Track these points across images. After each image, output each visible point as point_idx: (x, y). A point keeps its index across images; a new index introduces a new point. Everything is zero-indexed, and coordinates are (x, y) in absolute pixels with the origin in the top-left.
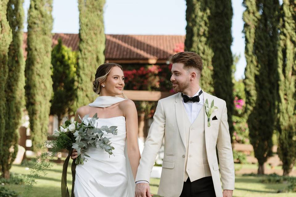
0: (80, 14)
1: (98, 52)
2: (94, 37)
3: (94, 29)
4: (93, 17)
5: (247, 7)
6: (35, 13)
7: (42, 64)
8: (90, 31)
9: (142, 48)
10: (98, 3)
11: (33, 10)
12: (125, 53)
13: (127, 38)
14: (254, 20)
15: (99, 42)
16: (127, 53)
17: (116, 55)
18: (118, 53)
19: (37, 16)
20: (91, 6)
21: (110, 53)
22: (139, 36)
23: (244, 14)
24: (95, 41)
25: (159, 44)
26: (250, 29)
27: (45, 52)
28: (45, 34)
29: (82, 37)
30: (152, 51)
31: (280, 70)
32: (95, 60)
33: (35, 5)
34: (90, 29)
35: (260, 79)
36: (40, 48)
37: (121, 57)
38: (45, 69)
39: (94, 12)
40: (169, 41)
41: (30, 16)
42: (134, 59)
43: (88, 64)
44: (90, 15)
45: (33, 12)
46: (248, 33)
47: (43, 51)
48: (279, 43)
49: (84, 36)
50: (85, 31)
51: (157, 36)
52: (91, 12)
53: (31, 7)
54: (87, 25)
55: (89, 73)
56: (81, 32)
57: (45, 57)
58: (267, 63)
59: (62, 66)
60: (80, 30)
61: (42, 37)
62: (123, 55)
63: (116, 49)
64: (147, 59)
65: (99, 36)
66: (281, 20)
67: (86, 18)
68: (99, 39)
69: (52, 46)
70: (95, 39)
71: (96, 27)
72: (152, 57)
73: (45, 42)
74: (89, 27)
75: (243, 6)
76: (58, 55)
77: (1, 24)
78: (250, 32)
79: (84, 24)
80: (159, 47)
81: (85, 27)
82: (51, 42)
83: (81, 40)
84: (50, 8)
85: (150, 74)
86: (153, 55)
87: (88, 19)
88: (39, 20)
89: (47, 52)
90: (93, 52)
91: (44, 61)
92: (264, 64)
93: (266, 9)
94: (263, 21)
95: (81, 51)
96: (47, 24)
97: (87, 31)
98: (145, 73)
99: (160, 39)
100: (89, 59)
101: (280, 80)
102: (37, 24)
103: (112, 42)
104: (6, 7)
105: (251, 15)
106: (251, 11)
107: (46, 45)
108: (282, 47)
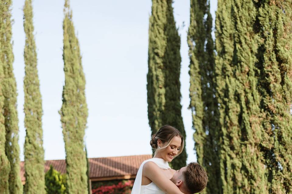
0: (66, 144)
1: (81, 174)
2: (78, 161)
3: (77, 155)
4: (76, 146)
5: (196, 130)
6: (29, 146)
7: (37, 186)
8: (75, 158)
9: (119, 167)
10: (79, 135)
11: (28, 144)
12: (106, 172)
13: (106, 160)
14: (202, 139)
15: (82, 166)
16: (107, 172)
17: (99, 174)
18: (100, 172)
19: (31, 149)
20: (73, 138)
21: (93, 173)
22: (116, 157)
23: (194, 135)
24: (78, 165)
25: (132, 163)
26: (199, 147)
27: (40, 176)
28: (38, 162)
29: (68, 163)
30: (127, 169)
31: (223, 178)
32: (80, 180)
33: (29, 140)
34: (74, 156)
35: (211, 185)
36: (35, 174)
37: (102, 175)
38: (40, 190)
39: (76, 142)
40: (140, 160)
41: (26, 149)
42: (113, 176)
43: (75, 183)
44: (73, 144)
45: (28, 146)
46: (198, 150)
47: (38, 175)
48: (221, 156)
49: (69, 161)
50: (70, 158)
51: (130, 157)
52: (74, 142)
53: (26, 142)
54: (71, 153)
55: (76, 190)
56: (67, 158)
57: (40, 181)
58: (215, 172)
59: (55, 187)
60: (66, 157)
61: (36, 165)
62: (104, 174)
63: (98, 169)
64: (123, 176)
65: (81, 160)
66: (221, 138)
67: (70, 147)
68: (81, 163)
69: (45, 171)
70: (79, 163)
71: (79, 154)
72: (127, 174)
73: (39, 168)
74: (73, 155)
75: (193, 129)
76: (51, 178)
77: (1, 159)
78: (199, 149)
79: (69, 152)
80: (132, 165)
81: (70, 155)
82: (44, 169)
83: (68, 165)
84: (41, 141)
85: (127, 188)
86: (128, 172)
87: (72, 148)
88: (33, 152)
89: (41, 176)
90: (78, 174)
91: (39, 184)
92: (213, 174)
93: (211, 130)
94: (209, 140)
95: (68, 173)
96: (39, 155)
97: (72, 157)
98: (122, 187)
99: (133, 159)
100: (75, 179)
101: (223, 185)
102: (32, 155)
103: (95, 164)
104: (4, 145)
105: (200, 136)
106: (199, 132)
107: (40, 171)
108: (223, 159)
